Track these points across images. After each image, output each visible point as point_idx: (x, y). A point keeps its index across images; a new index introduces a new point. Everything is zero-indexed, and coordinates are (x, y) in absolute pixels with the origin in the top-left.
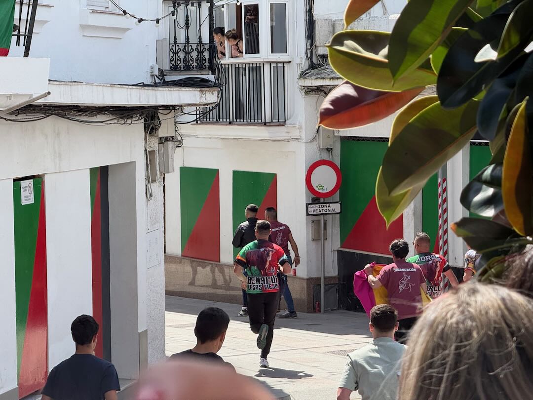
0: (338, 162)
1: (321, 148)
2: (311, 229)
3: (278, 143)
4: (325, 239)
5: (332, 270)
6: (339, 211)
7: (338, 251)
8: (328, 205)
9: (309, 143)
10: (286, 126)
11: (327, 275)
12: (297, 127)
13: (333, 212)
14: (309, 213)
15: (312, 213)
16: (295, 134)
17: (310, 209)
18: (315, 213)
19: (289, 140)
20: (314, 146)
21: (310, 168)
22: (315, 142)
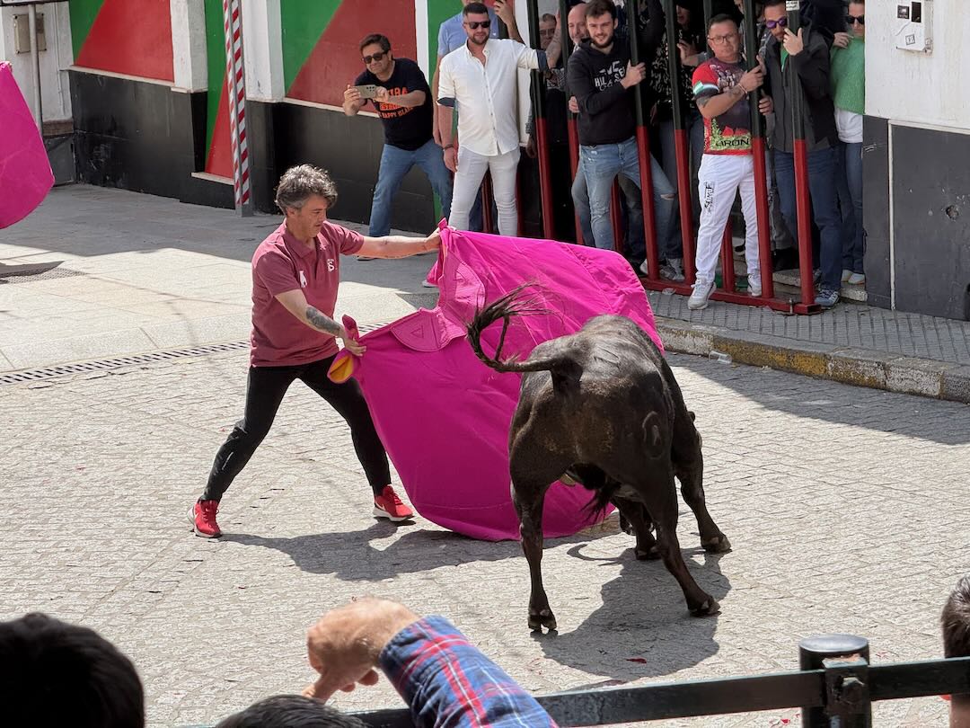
2: (12, 32)
5: (61, 109)
7: (70, 72)
14: (5, 2)
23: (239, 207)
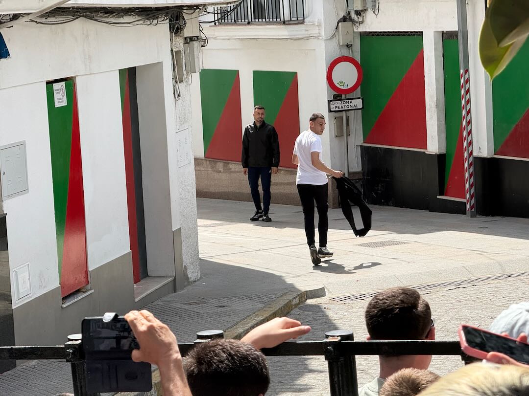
0: (358, 58)
1: (341, 44)
2: (333, 126)
3: (297, 41)
4: (348, 135)
5: (356, 166)
6: (361, 107)
7: (361, 146)
8: (350, 101)
9: (329, 41)
10: (305, 24)
11: (351, 170)
12: (317, 24)
13: (355, 108)
14: (331, 110)
15: (334, 110)
16: (314, 31)
17: (331, 106)
18: (337, 109)
19: (308, 38)
20: (334, 44)
21: (331, 64)
22: (335, 38)
23: (468, 213)
